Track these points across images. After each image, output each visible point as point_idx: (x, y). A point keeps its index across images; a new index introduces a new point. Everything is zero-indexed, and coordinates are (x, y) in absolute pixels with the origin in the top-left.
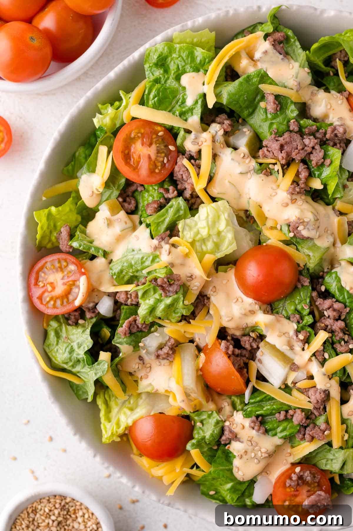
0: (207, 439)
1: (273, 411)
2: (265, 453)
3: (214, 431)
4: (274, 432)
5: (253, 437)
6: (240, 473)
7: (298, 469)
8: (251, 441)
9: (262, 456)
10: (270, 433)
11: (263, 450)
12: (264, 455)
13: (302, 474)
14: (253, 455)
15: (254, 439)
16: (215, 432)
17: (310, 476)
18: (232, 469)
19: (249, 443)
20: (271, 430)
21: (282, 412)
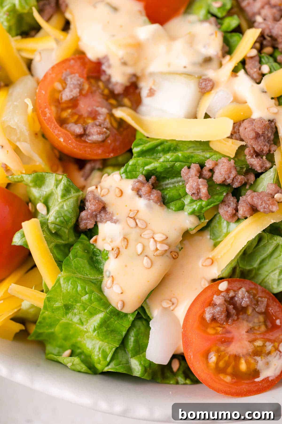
0: (52, 223)
1: (178, 164)
2: (162, 242)
3: (62, 207)
4: (179, 203)
5: (138, 211)
6: (116, 289)
7: (223, 286)
8: (134, 219)
9: (157, 249)
10: (172, 206)
11: (159, 237)
12: (162, 248)
13: (231, 294)
14: (139, 248)
15: (140, 215)
16: (65, 207)
17: (249, 297)
18: (101, 282)
19: (132, 223)
20: (173, 200)
21: (193, 166)
